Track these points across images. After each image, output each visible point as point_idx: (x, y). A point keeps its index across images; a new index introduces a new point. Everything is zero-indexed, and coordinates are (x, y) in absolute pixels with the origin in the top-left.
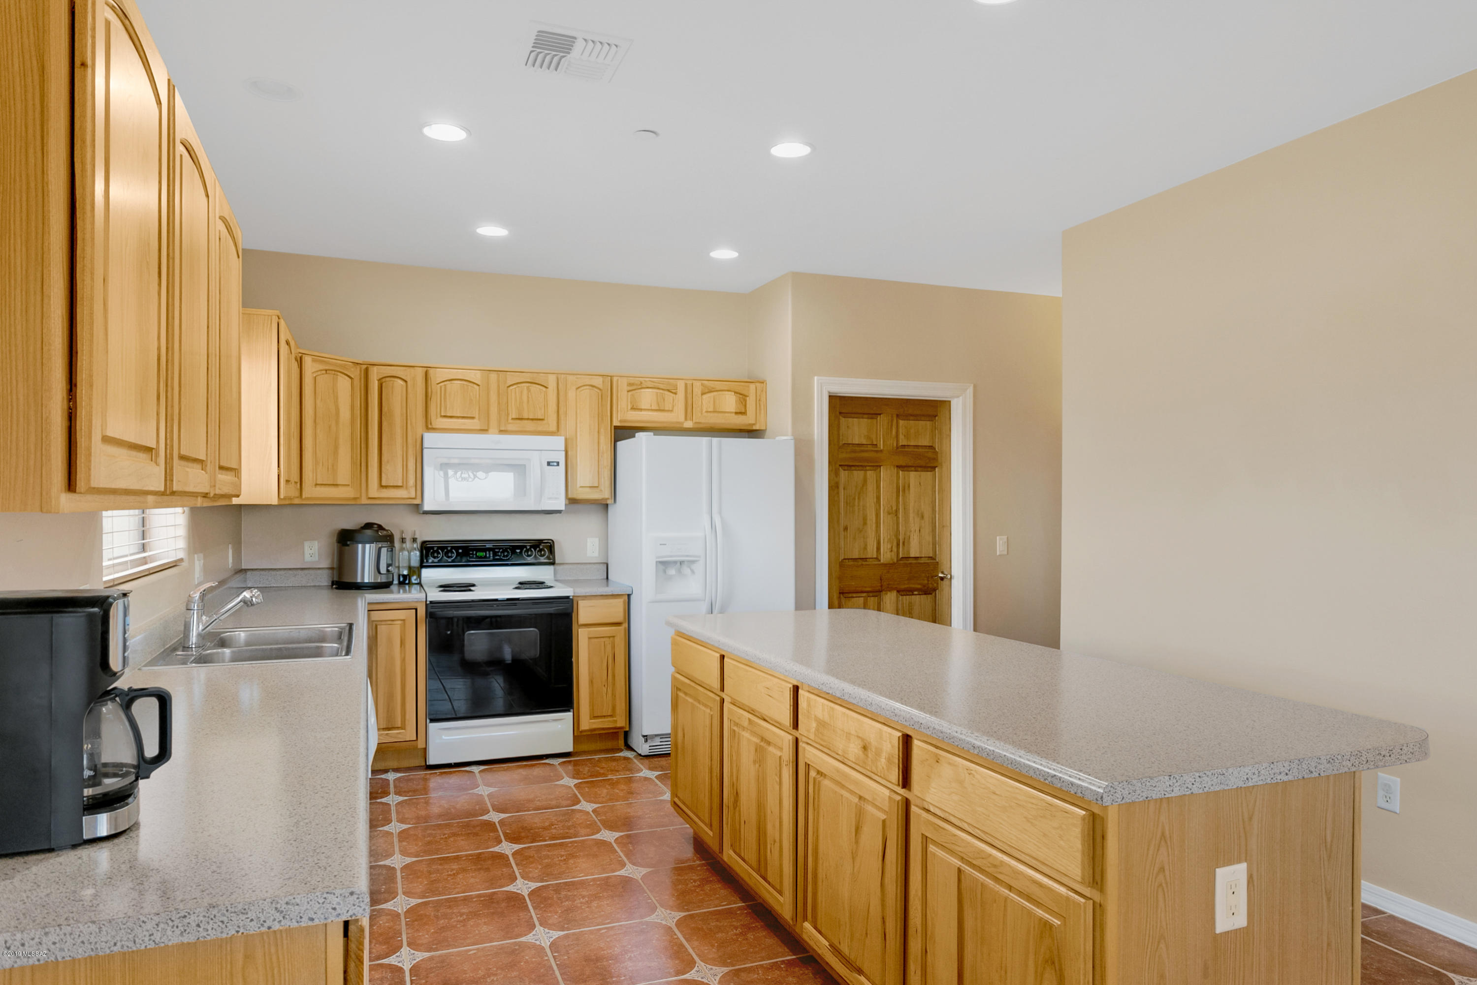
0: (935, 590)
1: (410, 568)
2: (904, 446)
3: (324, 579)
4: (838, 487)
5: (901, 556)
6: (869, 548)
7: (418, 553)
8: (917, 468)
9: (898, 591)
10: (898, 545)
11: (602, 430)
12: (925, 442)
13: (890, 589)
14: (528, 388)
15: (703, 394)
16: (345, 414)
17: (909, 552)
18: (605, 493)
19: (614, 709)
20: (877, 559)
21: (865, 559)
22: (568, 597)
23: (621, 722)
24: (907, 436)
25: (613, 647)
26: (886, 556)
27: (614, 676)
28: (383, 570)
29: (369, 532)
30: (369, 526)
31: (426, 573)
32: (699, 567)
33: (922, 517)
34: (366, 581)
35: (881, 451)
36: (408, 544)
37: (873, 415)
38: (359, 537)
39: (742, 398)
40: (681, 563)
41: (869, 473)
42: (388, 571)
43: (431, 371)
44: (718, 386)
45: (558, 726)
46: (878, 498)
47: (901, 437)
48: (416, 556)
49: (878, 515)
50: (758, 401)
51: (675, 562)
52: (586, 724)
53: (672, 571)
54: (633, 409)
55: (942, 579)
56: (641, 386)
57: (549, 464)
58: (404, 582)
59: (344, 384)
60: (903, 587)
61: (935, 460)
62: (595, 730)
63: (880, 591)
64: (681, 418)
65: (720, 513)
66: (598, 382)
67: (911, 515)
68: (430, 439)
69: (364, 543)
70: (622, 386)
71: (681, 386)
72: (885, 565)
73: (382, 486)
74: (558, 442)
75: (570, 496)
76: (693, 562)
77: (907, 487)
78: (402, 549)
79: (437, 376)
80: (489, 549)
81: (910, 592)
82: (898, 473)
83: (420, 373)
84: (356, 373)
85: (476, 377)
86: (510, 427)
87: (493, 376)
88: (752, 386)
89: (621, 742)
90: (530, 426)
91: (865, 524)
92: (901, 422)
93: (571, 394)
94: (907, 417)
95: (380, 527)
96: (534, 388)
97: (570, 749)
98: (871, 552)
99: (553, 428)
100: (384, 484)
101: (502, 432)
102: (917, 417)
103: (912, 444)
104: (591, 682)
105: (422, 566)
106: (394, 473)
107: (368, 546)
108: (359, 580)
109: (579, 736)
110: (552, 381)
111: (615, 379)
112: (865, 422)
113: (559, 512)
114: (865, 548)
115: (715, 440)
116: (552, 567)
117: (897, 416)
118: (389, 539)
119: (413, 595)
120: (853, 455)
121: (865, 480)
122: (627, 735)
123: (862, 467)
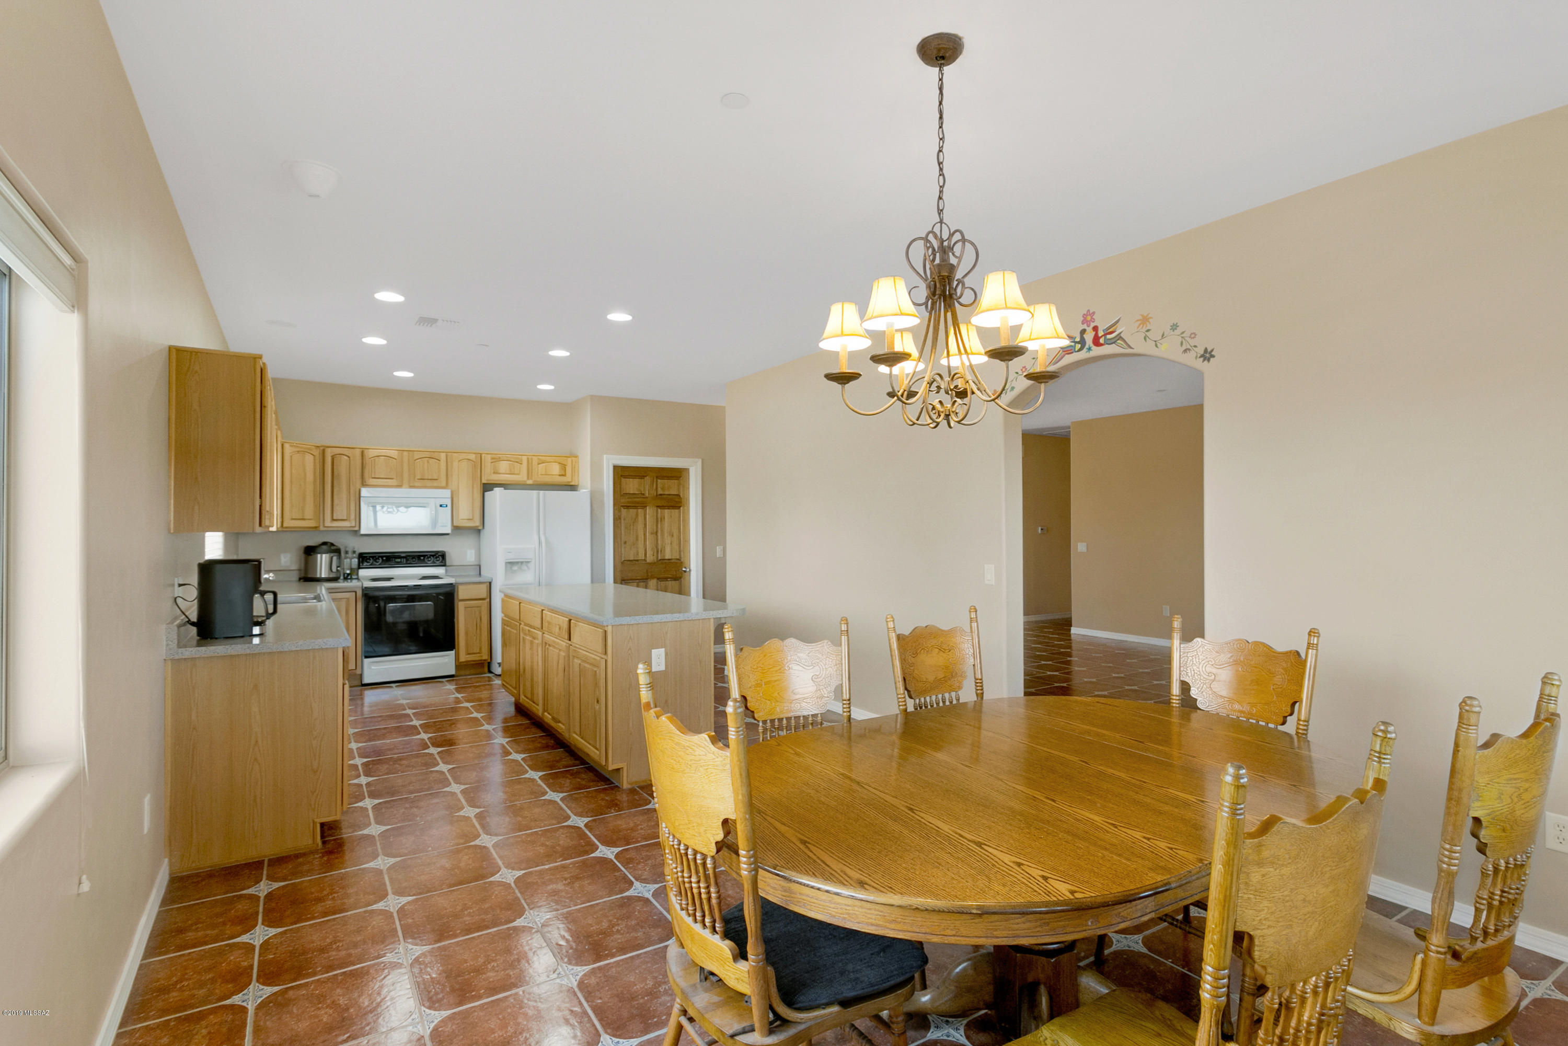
0: (681, 578)
1: (351, 569)
2: (661, 495)
3: (295, 576)
4: (620, 519)
5: (659, 558)
6: (640, 555)
7: (356, 560)
8: (669, 507)
9: (658, 579)
10: (658, 552)
11: (475, 486)
12: (675, 492)
13: (653, 577)
14: (428, 462)
15: (539, 464)
16: (310, 477)
17: (664, 556)
18: (477, 523)
19: (481, 649)
20: (645, 560)
21: (637, 560)
22: (452, 584)
23: (485, 656)
24: (663, 489)
25: (480, 613)
26: (650, 558)
27: (481, 629)
28: (334, 569)
29: (324, 547)
30: (325, 543)
31: (362, 573)
32: (532, 565)
33: (673, 536)
34: (323, 576)
35: (647, 498)
36: (350, 555)
37: (642, 477)
38: (319, 550)
39: (563, 467)
40: (522, 563)
41: (640, 510)
42: (337, 570)
43: (366, 451)
44: (548, 459)
45: (446, 660)
46: (645, 525)
47: (659, 489)
48: (355, 561)
49: (645, 535)
50: (573, 468)
51: (517, 563)
52: (463, 658)
53: (515, 568)
54: (494, 473)
55: (685, 571)
56: (499, 460)
57: (441, 506)
58: (347, 577)
59: (309, 459)
60: (661, 576)
61: (680, 502)
62: (469, 661)
63: (647, 579)
64: (525, 478)
65: (545, 534)
66: (472, 457)
67: (666, 535)
68: (365, 492)
69: (322, 553)
70: (487, 459)
71: (525, 458)
72: (650, 564)
73: (333, 520)
74: (447, 493)
75: (455, 524)
76: (528, 562)
77: (663, 519)
78: (346, 558)
79: (371, 453)
80: (403, 557)
81: (666, 579)
82: (657, 511)
83: (358, 452)
84: (317, 452)
85: (394, 454)
86: (416, 484)
87: (405, 454)
88: (570, 459)
89: (486, 669)
90: (429, 483)
91: (637, 540)
92: (659, 481)
93: (455, 464)
94: (663, 478)
95: (332, 544)
96: (432, 461)
97: (453, 672)
98: (641, 556)
99: (444, 484)
100: (335, 518)
101: (411, 487)
102: (669, 478)
103: (666, 493)
104: (467, 634)
105: (359, 568)
106: (341, 512)
107: (324, 555)
108: (318, 576)
109: (459, 666)
110: (443, 456)
111: (483, 455)
112: (636, 481)
113: (447, 534)
114: (638, 554)
115: (542, 492)
116: (444, 568)
117: (657, 477)
118: (338, 551)
119: (354, 584)
120: (630, 500)
121: (637, 515)
122: (489, 664)
123: (636, 507)
